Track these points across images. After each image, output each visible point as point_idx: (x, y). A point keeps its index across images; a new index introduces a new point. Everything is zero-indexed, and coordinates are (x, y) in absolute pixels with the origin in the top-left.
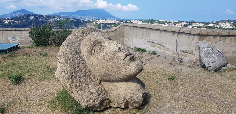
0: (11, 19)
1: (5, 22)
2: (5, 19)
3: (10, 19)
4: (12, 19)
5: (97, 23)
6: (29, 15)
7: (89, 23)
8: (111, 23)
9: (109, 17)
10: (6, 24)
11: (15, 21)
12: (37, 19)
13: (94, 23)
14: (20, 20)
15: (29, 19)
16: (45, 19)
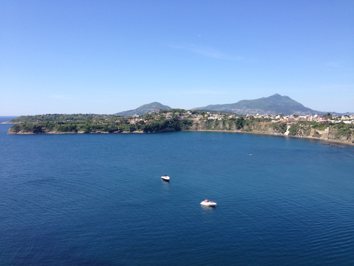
1: (131, 122)
2: (131, 118)
3: (138, 118)
4: (141, 117)
5: (278, 121)
6: (165, 111)
7: (262, 122)
9: (298, 110)
10: (132, 125)
11: (145, 120)
12: (177, 117)
13: (274, 121)
14: (153, 118)
15: (165, 117)
16: (189, 117)
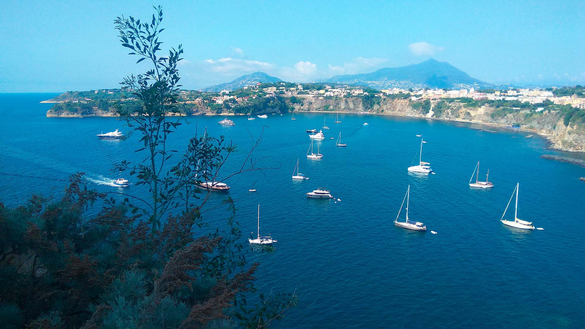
0: (229, 95)
1: (217, 101)
2: (217, 94)
4: (232, 94)
5: (420, 98)
6: (267, 85)
7: (399, 99)
8: (458, 99)
10: (218, 105)
11: (238, 98)
12: (282, 93)
13: (414, 99)
14: (248, 95)
15: (265, 94)
16: (299, 93)
